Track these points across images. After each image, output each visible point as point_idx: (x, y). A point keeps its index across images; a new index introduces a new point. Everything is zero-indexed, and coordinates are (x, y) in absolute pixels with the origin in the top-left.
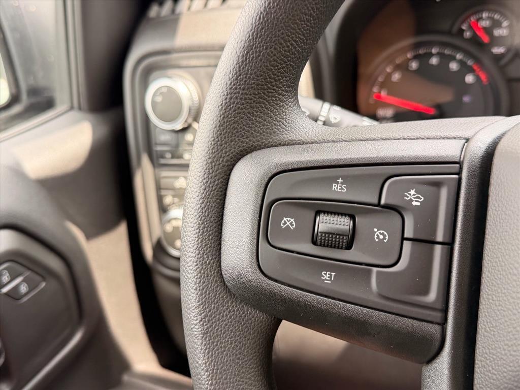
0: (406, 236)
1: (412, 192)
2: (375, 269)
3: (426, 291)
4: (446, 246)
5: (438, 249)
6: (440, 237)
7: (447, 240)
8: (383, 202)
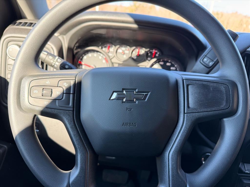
0: (64, 92)
1: (65, 83)
2: (57, 101)
3: (69, 104)
4: (73, 94)
5: (71, 95)
6: (71, 93)
7: (73, 93)
8: (59, 86)
